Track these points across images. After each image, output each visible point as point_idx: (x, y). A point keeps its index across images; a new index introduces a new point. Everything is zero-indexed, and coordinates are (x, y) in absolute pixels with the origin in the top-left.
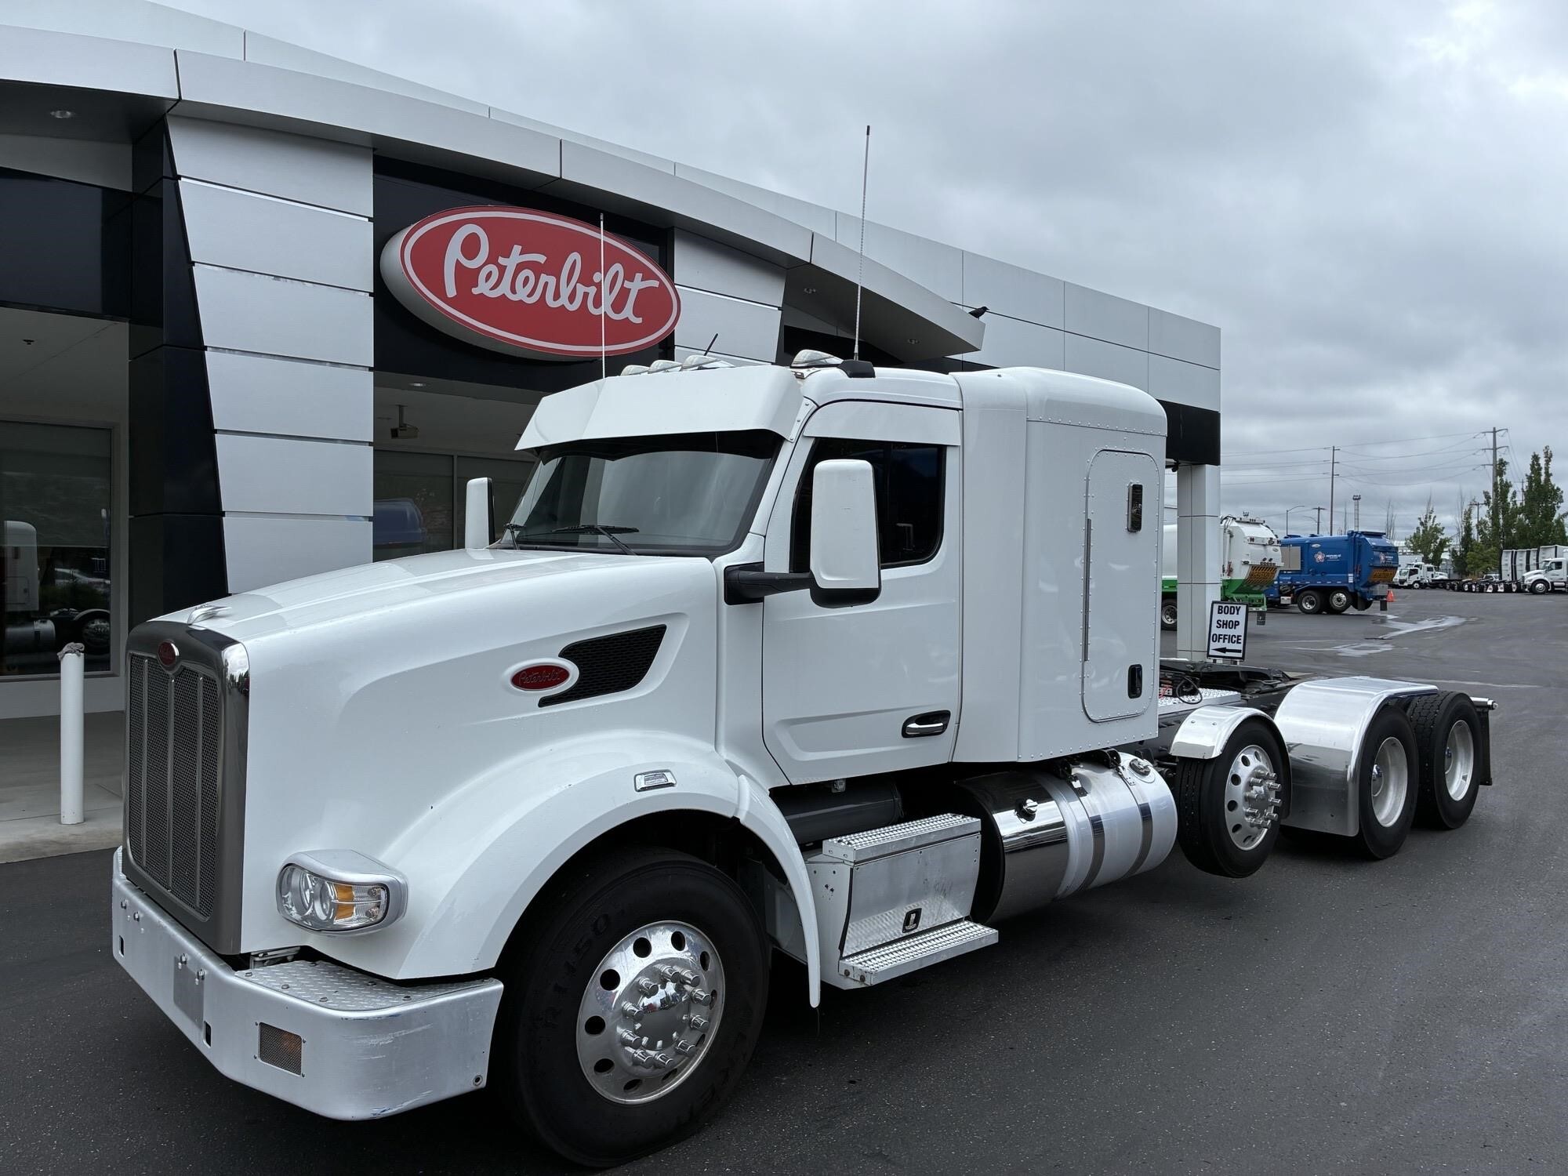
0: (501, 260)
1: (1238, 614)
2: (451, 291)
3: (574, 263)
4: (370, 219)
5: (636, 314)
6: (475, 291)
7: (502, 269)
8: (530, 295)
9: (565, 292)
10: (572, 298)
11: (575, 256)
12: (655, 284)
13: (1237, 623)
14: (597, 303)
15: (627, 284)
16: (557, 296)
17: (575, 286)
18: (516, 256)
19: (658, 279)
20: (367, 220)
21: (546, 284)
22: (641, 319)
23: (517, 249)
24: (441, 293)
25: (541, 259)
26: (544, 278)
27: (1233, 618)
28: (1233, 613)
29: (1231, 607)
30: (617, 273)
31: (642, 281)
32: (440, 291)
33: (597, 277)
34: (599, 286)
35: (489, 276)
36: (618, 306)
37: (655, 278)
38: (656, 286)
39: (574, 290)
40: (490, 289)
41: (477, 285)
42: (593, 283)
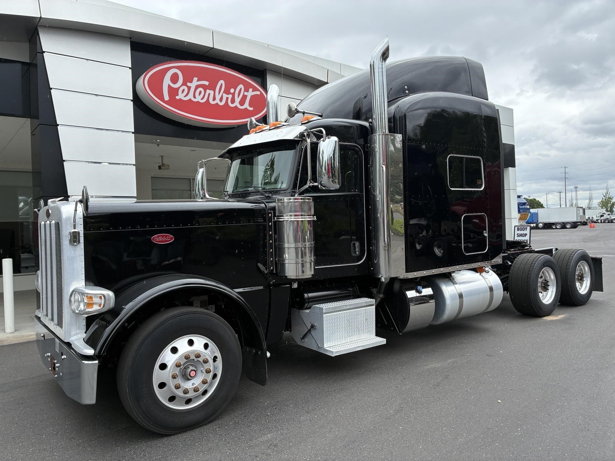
0: (189, 84)
1: (526, 230)
2: (167, 97)
3: (222, 85)
4: (130, 68)
5: (250, 106)
6: (177, 97)
7: (189, 88)
8: (202, 99)
9: (218, 97)
10: (221, 100)
11: (222, 82)
12: (258, 93)
14: (233, 101)
15: (246, 93)
16: (214, 99)
17: (222, 94)
18: (195, 82)
21: (209, 94)
22: (252, 108)
23: (195, 79)
24: (162, 99)
25: (207, 83)
26: (208, 91)
27: (524, 232)
28: (524, 230)
29: (523, 228)
30: (241, 89)
31: (252, 92)
32: (162, 98)
33: (232, 91)
34: (233, 94)
35: (183, 91)
36: (242, 103)
37: (259, 90)
38: (259, 94)
39: (222, 96)
40: (184, 97)
41: (178, 95)
42: (230, 93)
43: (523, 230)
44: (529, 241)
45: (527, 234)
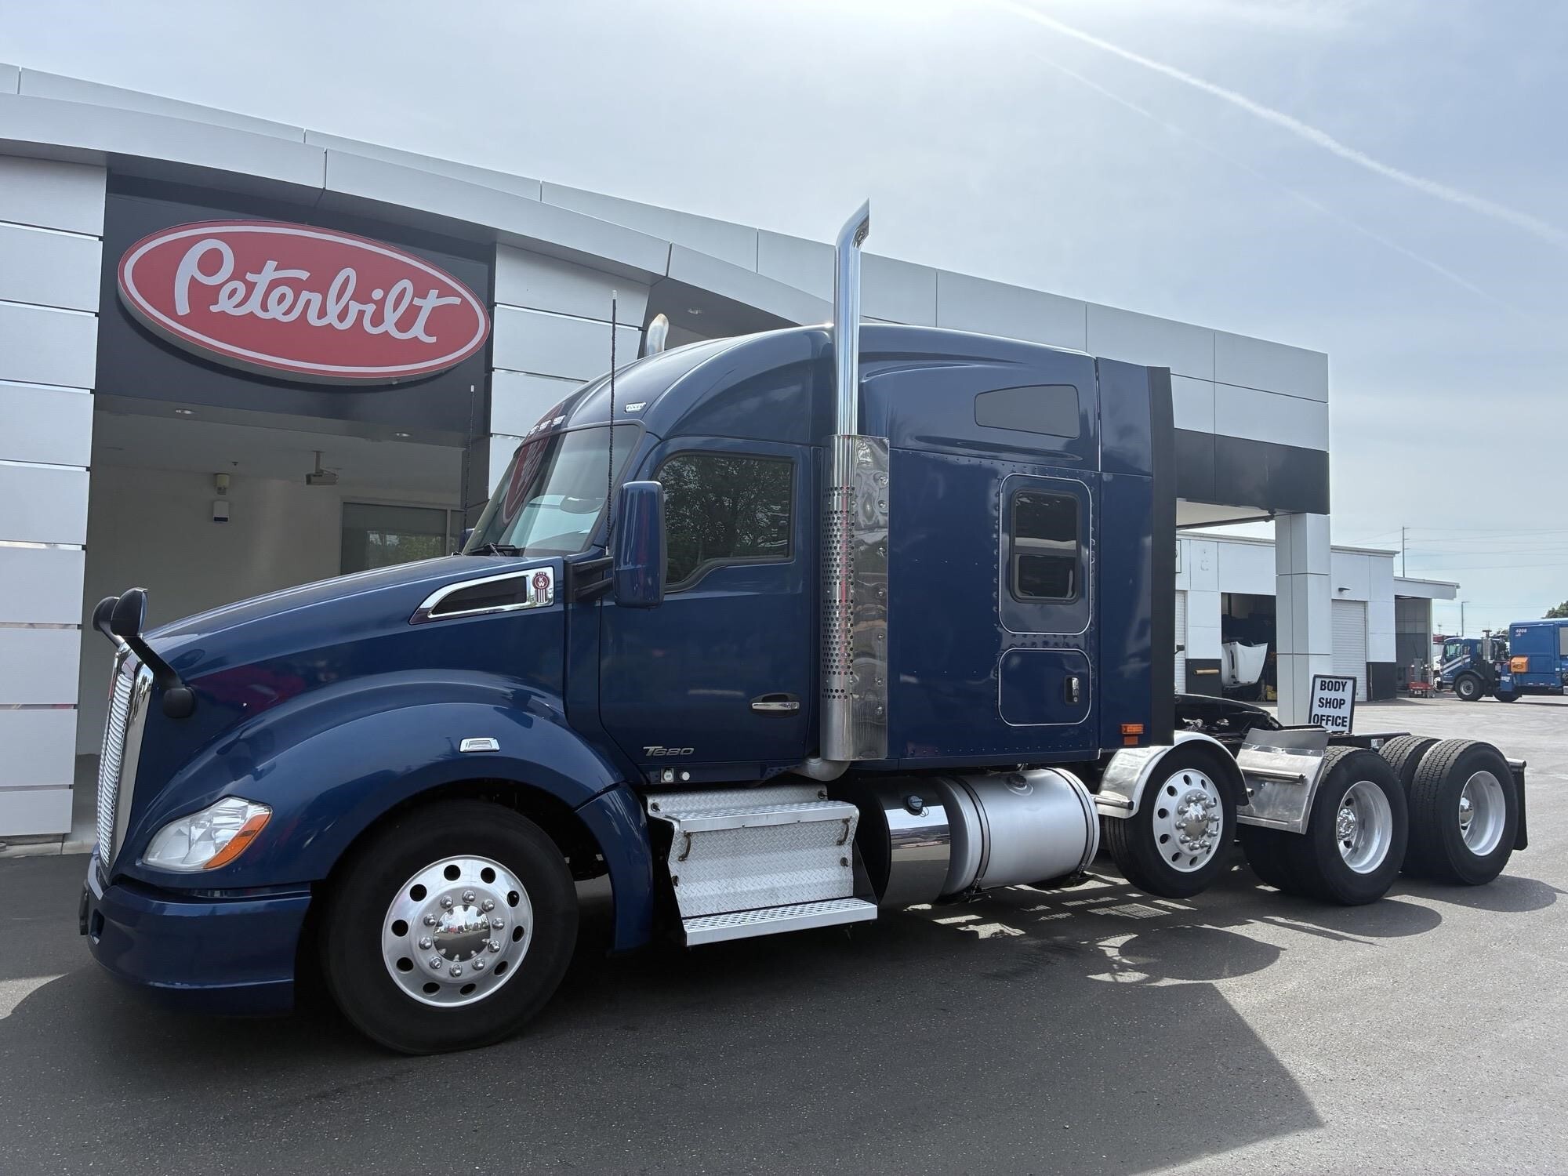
0: (250, 277)
1: (1343, 691)
2: (183, 307)
3: (348, 279)
4: (101, 239)
5: (428, 331)
6: (214, 309)
7: (250, 287)
8: (286, 313)
9: (333, 310)
10: (342, 316)
11: (350, 272)
12: (457, 301)
13: (1341, 702)
14: (378, 319)
15: (417, 302)
16: (322, 313)
17: (348, 304)
18: (270, 271)
19: (459, 295)
20: (98, 238)
21: (308, 302)
22: (435, 337)
23: (271, 264)
24: (171, 312)
25: (304, 275)
26: (305, 295)
27: (1339, 695)
28: (1338, 690)
29: (1336, 682)
30: (404, 290)
31: (437, 298)
32: (170, 310)
33: (377, 294)
34: (381, 304)
35: (233, 292)
36: (404, 324)
38: (459, 304)
39: (346, 308)
40: (234, 307)
41: (216, 302)
42: (371, 301)
43: (1335, 690)
44: (1348, 720)
45: (1344, 700)
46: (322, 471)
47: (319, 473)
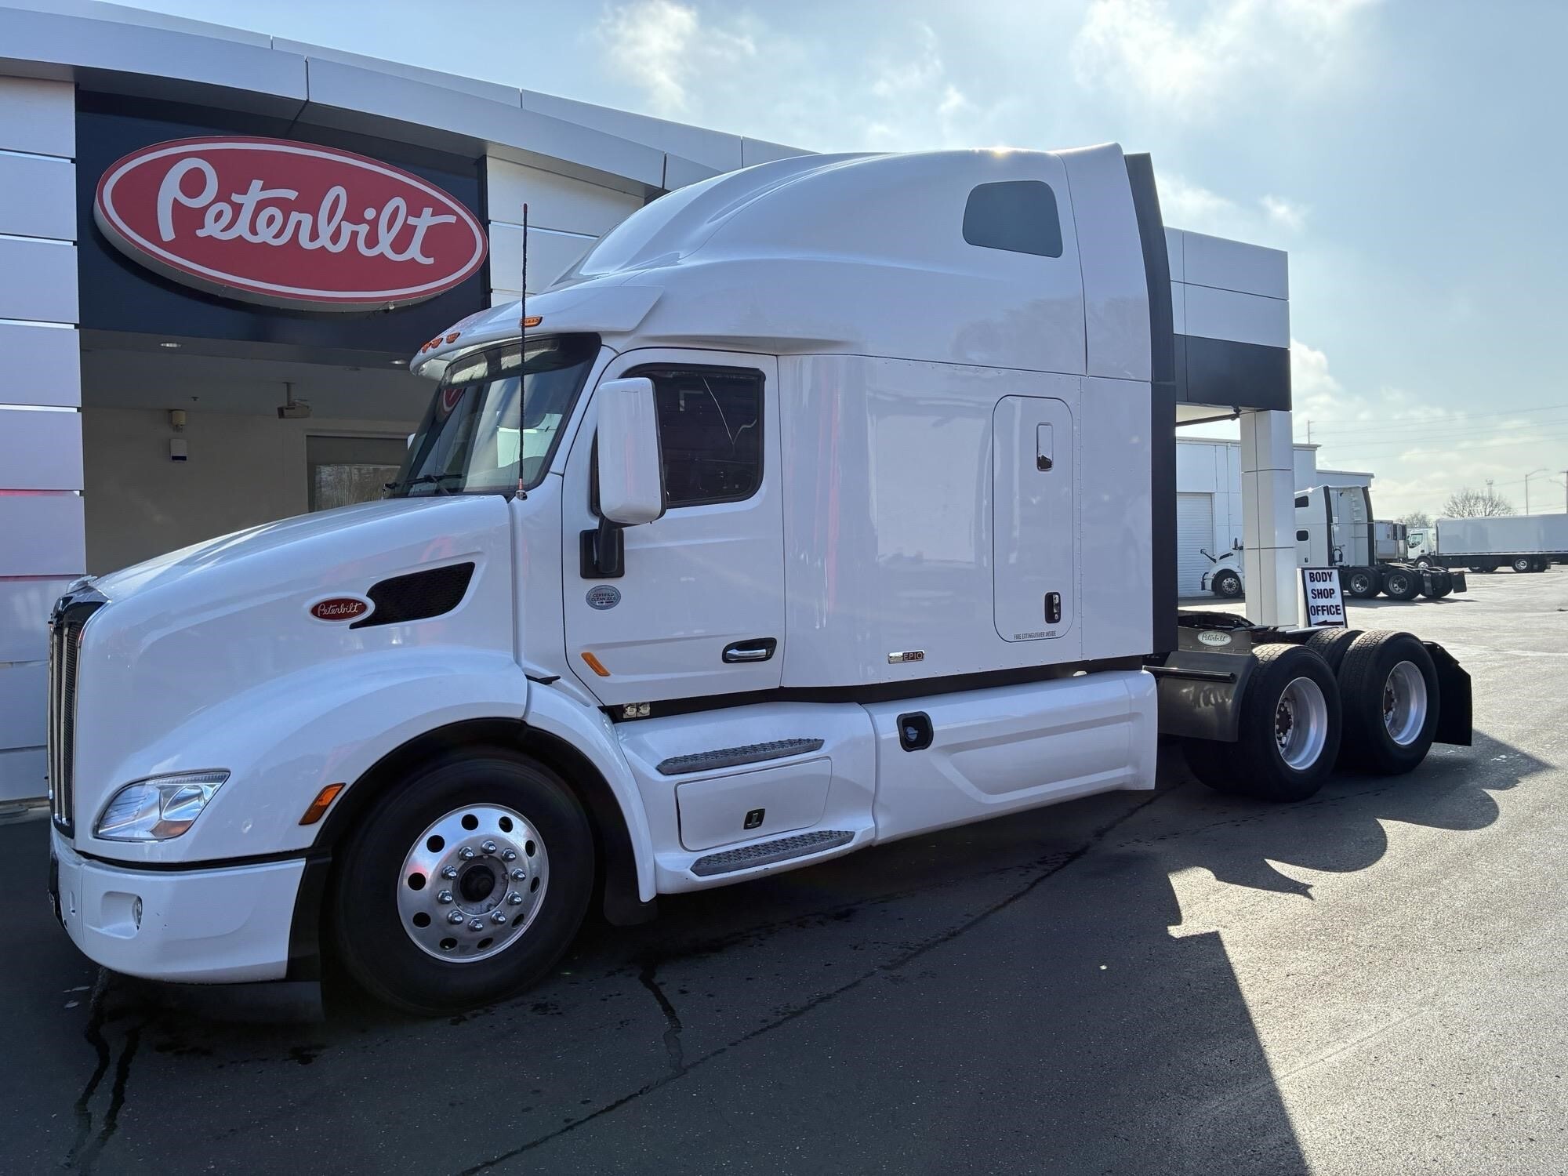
0: (236, 198)
1: (1331, 580)
2: (168, 233)
3: (337, 198)
4: (73, 161)
5: (425, 252)
6: (200, 233)
7: (237, 209)
8: (276, 236)
9: (326, 231)
10: (335, 237)
11: (339, 191)
12: (452, 219)
13: (1331, 592)
14: (372, 240)
15: (412, 221)
16: (314, 235)
17: (340, 225)
18: (256, 191)
19: (453, 213)
20: (69, 161)
21: (299, 224)
22: (433, 259)
23: (257, 184)
24: (156, 238)
25: (292, 195)
26: (295, 216)
27: (1327, 585)
28: (1326, 581)
29: (1322, 573)
30: (397, 209)
31: (432, 216)
32: (154, 236)
33: (370, 214)
34: (374, 224)
35: (219, 216)
36: (400, 244)
37: (452, 212)
38: (454, 222)
39: (339, 228)
40: (221, 231)
41: (202, 227)
42: (364, 221)
43: (1323, 581)
45: (1333, 590)
46: (294, 404)
47: (291, 406)
